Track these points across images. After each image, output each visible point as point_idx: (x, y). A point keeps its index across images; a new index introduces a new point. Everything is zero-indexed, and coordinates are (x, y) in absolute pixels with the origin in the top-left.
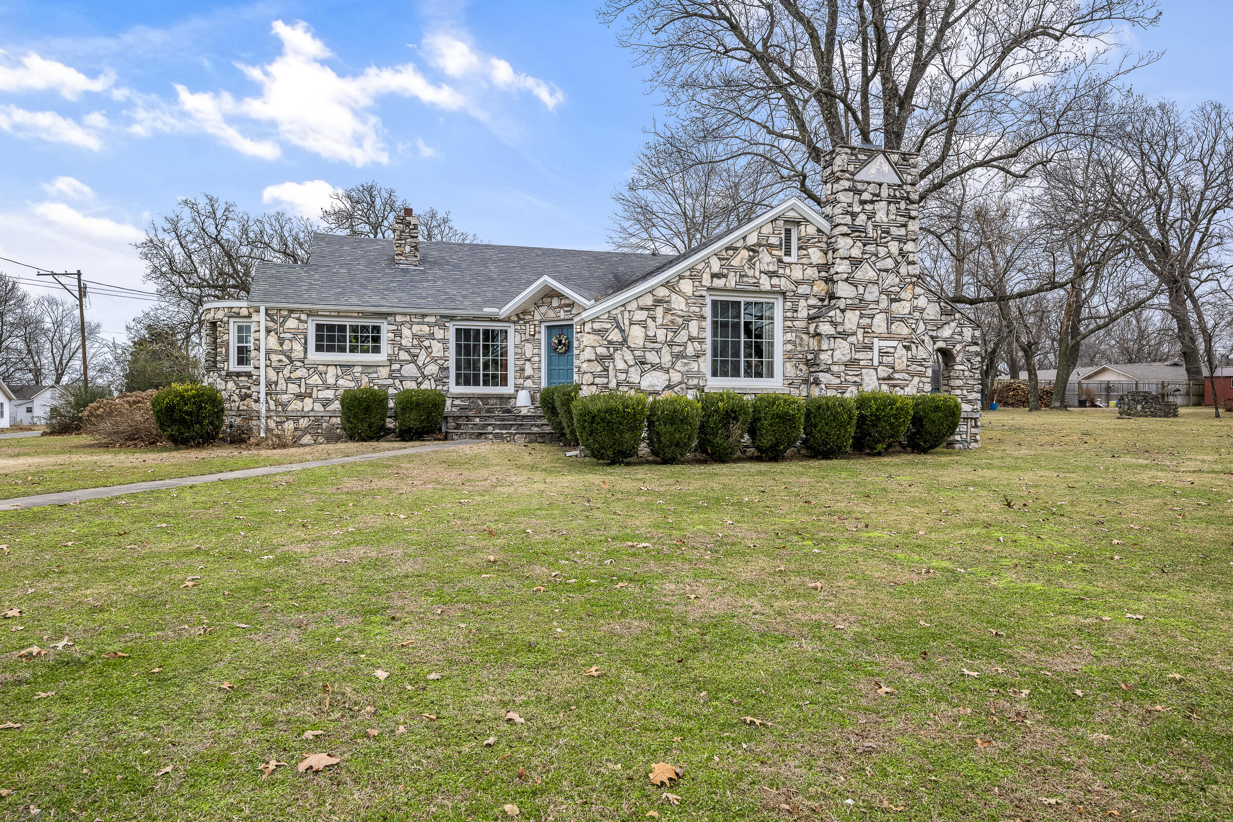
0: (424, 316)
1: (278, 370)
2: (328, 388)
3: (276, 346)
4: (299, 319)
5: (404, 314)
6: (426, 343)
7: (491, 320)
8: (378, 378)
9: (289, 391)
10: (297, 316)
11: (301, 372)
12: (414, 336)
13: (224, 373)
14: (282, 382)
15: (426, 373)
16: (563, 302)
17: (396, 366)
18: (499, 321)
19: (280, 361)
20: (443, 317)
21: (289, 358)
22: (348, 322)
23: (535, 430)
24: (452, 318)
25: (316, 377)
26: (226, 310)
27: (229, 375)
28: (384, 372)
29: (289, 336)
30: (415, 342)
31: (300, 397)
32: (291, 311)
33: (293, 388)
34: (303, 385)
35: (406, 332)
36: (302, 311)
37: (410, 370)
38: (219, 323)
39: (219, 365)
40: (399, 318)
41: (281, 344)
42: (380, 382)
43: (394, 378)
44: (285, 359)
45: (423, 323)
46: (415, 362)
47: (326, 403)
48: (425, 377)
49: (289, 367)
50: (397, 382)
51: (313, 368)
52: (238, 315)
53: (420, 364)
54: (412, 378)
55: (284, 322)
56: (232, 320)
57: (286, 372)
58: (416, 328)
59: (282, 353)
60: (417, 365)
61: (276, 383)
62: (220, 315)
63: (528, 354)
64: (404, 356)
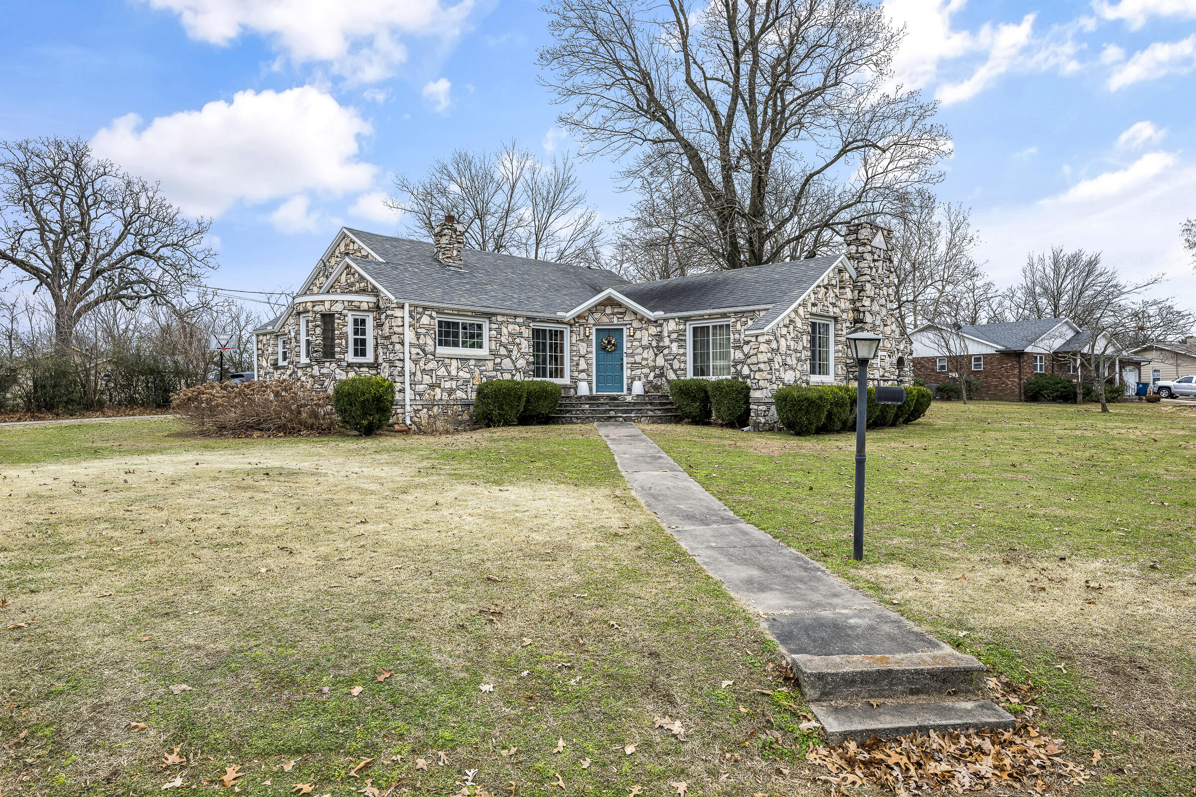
0: (516, 317)
1: (416, 362)
2: (452, 379)
3: (415, 341)
4: (431, 316)
5: (503, 315)
6: (517, 341)
7: (558, 322)
8: (486, 371)
9: (425, 382)
10: (429, 313)
11: (432, 365)
12: (510, 333)
13: (345, 364)
14: (419, 373)
15: (518, 366)
16: (616, 310)
17: (498, 360)
18: (563, 323)
19: (418, 354)
20: (528, 318)
21: (424, 351)
22: (460, 320)
23: (650, 413)
24: (533, 319)
25: (443, 369)
26: (346, 304)
27: (349, 365)
28: (490, 365)
29: (423, 331)
30: (510, 340)
31: (432, 387)
32: (425, 308)
33: (427, 379)
34: (434, 376)
35: (505, 331)
36: (432, 309)
37: (507, 363)
38: (336, 315)
39: (337, 356)
40: (500, 318)
41: (418, 339)
42: (488, 374)
43: (497, 370)
44: (421, 353)
45: (515, 323)
46: (510, 357)
47: (451, 391)
48: (516, 369)
49: (423, 359)
50: (499, 373)
51: (441, 361)
52: (358, 309)
53: (514, 358)
54: (510, 371)
55: (420, 318)
56: (350, 314)
57: (422, 363)
58: (511, 327)
59: (419, 346)
60: (512, 359)
61: (414, 374)
62: (338, 307)
63: (583, 352)
64: (503, 351)
